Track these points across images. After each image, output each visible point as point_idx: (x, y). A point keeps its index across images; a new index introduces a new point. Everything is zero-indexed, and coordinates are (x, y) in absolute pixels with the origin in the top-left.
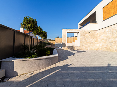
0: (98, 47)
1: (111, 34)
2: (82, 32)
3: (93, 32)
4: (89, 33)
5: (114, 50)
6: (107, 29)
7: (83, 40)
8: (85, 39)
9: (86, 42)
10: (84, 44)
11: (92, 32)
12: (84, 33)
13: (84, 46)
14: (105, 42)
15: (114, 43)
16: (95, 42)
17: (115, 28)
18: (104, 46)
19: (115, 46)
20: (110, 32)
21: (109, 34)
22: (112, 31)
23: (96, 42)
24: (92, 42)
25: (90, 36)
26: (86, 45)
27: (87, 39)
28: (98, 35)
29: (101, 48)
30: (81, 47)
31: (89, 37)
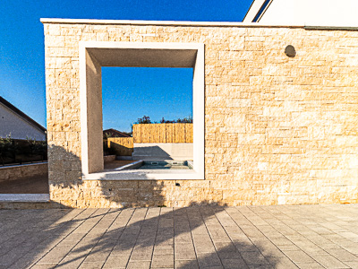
3: (328, 47)
4: (290, 52)
7: (236, 123)
8: (249, 115)
9: (258, 138)
10: (238, 158)
12: (247, 55)
13: (239, 174)
16: (340, 141)
26: (262, 166)
27: (266, 112)
31: (291, 89)
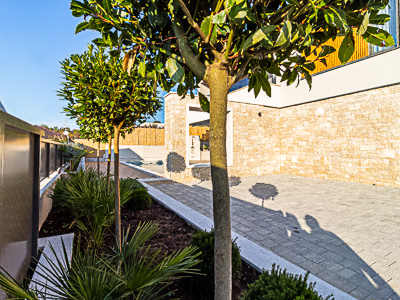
0: (283, 165)
1: (333, 123)
2: (239, 110)
3: (271, 114)
4: (260, 114)
5: (347, 176)
6: (320, 109)
7: (243, 142)
8: (247, 139)
9: (251, 148)
10: (244, 157)
11: (267, 112)
12: (247, 114)
13: (245, 163)
14: (311, 150)
15: (345, 152)
16: (275, 149)
17: (351, 108)
18: (306, 163)
19: (350, 165)
20: (330, 119)
21: (328, 125)
22: (338, 113)
23: (278, 149)
24: (268, 146)
25: (261, 126)
26: (252, 160)
27: (253, 138)
28: (285, 126)
29: (294, 167)
30: (238, 168)
31: (260, 129)
